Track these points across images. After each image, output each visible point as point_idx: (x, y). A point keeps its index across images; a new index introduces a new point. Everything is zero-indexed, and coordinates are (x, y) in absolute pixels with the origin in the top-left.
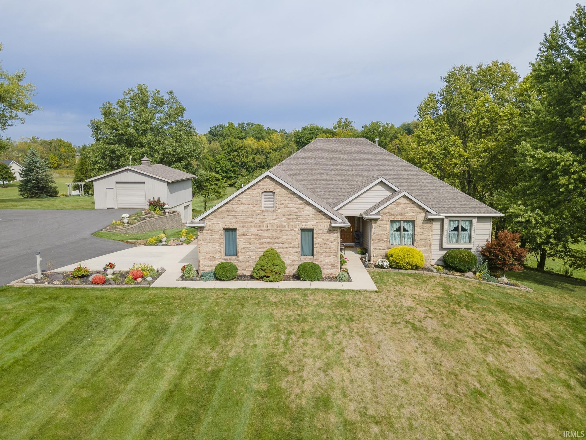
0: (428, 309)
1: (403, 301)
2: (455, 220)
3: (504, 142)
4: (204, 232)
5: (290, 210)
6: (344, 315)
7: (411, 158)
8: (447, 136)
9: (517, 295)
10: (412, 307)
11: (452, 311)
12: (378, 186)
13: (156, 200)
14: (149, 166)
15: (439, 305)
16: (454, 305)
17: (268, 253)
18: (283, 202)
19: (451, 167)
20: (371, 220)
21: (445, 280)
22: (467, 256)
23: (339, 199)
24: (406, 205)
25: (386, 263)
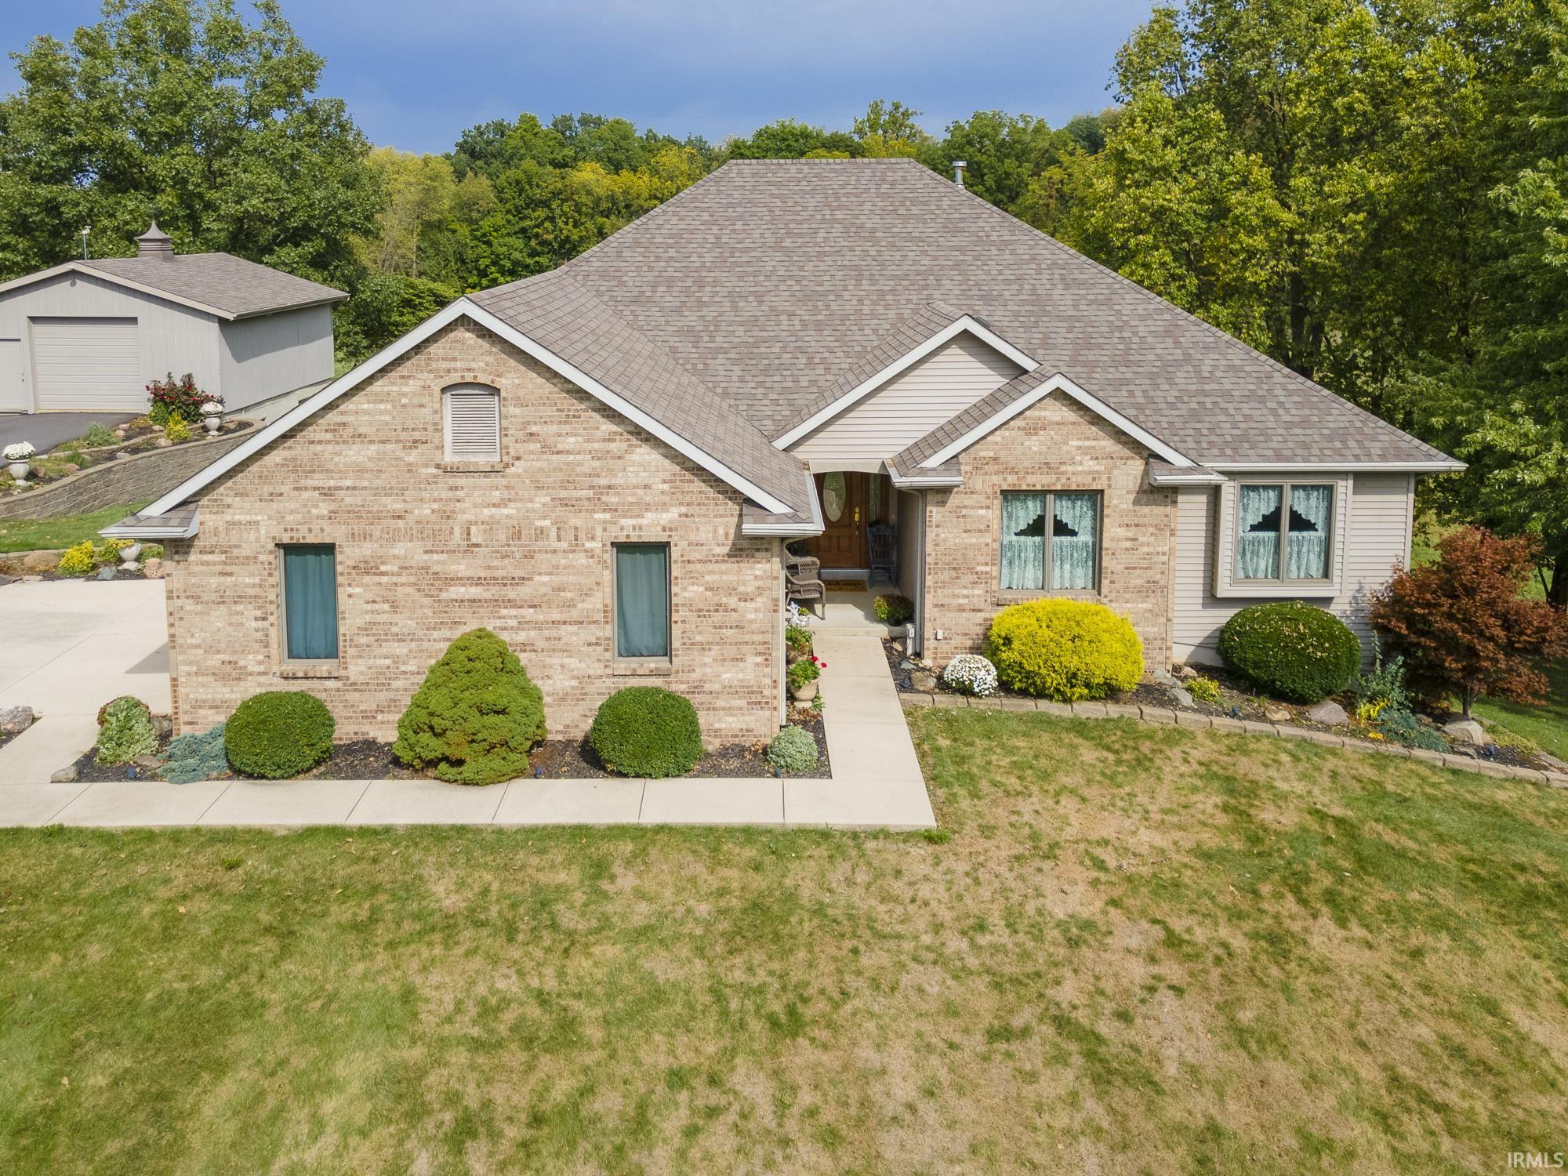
0: (1158, 932)
1: (1049, 885)
2: (1265, 488)
3: (1423, 171)
4: (193, 557)
5: (568, 464)
6: (760, 990)
7: (1096, 232)
8: (1220, 153)
9: (1538, 813)
10: (1088, 925)
11: (1273, 939)
12: (954, 350)
13: (179, 384)
14: (166, 259)
15: (1212, 898)
16: (1278, 896)
17: (462, 656)
18: (534, 429)
19: (1234, 262)
20: (923, 492)
21: (1231, 750)
22: (1319, 636)
23: (801, 399)
24: (1065, 430)
25: (984, 674)
